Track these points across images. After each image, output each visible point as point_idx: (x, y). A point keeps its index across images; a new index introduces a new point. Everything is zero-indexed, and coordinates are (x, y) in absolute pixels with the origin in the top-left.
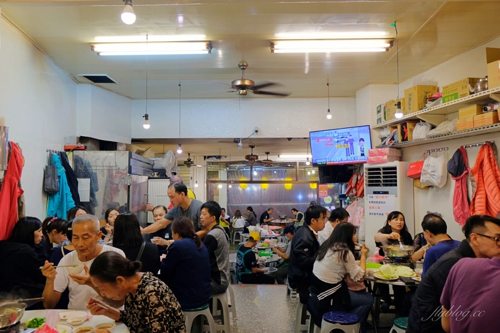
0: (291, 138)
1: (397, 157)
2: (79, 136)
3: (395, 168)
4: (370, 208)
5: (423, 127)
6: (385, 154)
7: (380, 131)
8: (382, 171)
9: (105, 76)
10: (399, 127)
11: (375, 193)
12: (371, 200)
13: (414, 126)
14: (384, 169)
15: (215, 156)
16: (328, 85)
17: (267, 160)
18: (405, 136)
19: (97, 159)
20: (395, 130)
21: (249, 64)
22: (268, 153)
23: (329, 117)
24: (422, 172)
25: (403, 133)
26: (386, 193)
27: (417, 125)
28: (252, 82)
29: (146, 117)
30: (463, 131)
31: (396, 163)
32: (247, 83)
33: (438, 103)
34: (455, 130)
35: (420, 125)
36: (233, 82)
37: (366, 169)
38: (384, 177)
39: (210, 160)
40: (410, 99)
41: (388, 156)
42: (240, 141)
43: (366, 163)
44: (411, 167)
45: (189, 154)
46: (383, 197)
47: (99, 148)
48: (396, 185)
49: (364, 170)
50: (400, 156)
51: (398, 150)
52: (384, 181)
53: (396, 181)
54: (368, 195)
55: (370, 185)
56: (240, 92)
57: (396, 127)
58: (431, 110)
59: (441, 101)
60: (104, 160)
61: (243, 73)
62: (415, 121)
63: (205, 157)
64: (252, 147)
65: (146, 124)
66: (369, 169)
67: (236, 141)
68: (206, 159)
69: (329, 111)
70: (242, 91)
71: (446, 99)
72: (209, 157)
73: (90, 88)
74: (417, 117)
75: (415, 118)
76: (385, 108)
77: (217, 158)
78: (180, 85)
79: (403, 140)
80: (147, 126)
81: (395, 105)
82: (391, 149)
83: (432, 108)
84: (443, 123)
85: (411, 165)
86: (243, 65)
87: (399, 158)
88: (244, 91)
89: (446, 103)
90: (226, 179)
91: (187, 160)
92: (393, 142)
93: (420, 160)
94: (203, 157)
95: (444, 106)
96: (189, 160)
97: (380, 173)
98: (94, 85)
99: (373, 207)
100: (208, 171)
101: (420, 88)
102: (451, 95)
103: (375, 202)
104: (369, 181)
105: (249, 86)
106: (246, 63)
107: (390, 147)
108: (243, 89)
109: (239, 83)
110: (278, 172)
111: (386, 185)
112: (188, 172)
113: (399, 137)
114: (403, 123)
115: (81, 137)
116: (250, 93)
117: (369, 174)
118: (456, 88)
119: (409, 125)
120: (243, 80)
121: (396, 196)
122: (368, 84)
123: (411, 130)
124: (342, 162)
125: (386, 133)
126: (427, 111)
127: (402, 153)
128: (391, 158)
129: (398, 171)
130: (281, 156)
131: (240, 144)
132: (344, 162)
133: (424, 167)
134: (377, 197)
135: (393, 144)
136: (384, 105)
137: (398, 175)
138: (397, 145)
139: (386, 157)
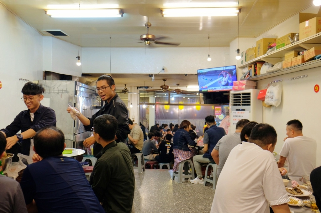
0: (187, 74)
1: (254, 86)
2: (44, 70)
3: (249, 94)
4: (234, 120)
5: (266, 66)
6: (244, 85)
7: (243, 69)
8: (241, 96)
9: (60, 32)
10: (253, 66)
11: (237, 110)
12: (235, 114)
13: (262, 65)
14: (243, 94)
15: (144, 87)
16: (209, 38)
17: (178, 89)
18: (256, 72)
19: (55, 86)
20: (251, 69)
21: (151, 23)
22: (178, 85)
23: (209, 59)
24: (266, 96)
25: (255, 70)
26: (244, 110)
27: (264, 66)
28: (153, 36)
29: (79, 58)
30: (286, 69)
31: (251, 91)
32: (150, 36)
33: (274, 50)
34: (282, 68)
35: (265, 64)
36: (141, 36)
37: (232, 94)
38: (243, 100)
39: (141, 89)
40: (259, 48)
41: (246, 86)
42: (153, 76)
43: (231, 90)
44: (260, 93)
45: (126, 85)
46: (242, 113)
47: (59, 79)
48: (250, 105)
49: (231, 95)
50: (256, 86)
51: (254, 82)
52: (243, 102)
53: (250, 102)
54: (233, 112)
55: (234, 105)
56: (145, 43)
57: (251, 67)
58: (269, 55)
59: (276, 49)
60: (59, 86)
61: (148, 30)
62: (262, 62)
63: (138, 88)
64: (165, 80)
65: (78, 62)
66: (234, 95)
67: (151, 76)
68: (139, 89)
69: (209, 55)
70: (147, 42)
71: (278, 47)
72: (140, 87)
73: (51, 39)
74: (262, 59)
75: (260, 60)
76: (246, 54)
77: (146, 88)
78: (110, 38)
79: (255, 75)
80: (79, 64)
81: (236, 51)
82: (248, 81)
83: (269, 53)
84: (278, 63)
85: (261, 91)
86: (148, 25)
87: (255, 87)
88: (149, 42)
89: (279, 49)
90: (154, 103)
91: (124, 89)
92: (249, 76)
93: (266, 89)
94: (137, 88)
95: (277, 51)
96: (126, 89)
97: (240, 97)
98: (54, 37)
99: (236, 119)
100: (140, 97)
101: (265, 40)
102: (281, 45)
103: (237, 116)
104: (234, 102)
105: (151, 39)
106: (150, 23)
107: (248, 80)
108: (148, 41)
109: (145, 37)
110: (191, 98)
111: (245, 105)
112: (126, 97)
113: (252, 73)
114: (255, 63)
115: (46, 71)
116: (153, 43)
117: (234, 97)
118: (284, 40)
119: (258, 65)
120: (147, 35)
121: (250, 112)
122: (236, 38)
123: (260, 68)
124: (218, 90)
125: (246, 70)
126: (267, 55)
127: (257, 84)
128: (248, 87)
129: (251, 95)
130: (188, 87)
131: (153, 78)
132: (219, 90)
133: (267, 93)
134: (238, 113)
135: (249, 78)
136: (245, 52)
137: (252, 98)
138: (251, 78)
139: (244, 87)
